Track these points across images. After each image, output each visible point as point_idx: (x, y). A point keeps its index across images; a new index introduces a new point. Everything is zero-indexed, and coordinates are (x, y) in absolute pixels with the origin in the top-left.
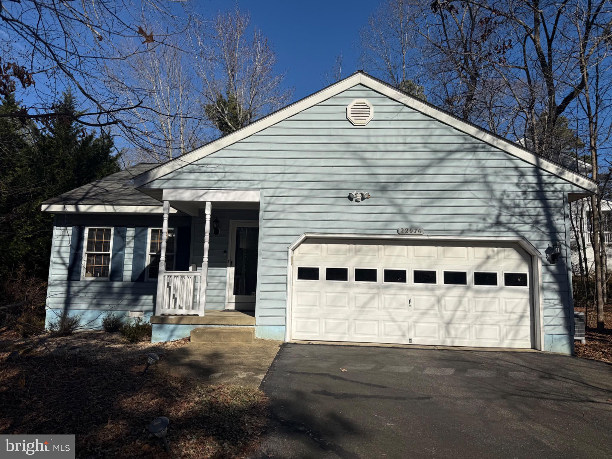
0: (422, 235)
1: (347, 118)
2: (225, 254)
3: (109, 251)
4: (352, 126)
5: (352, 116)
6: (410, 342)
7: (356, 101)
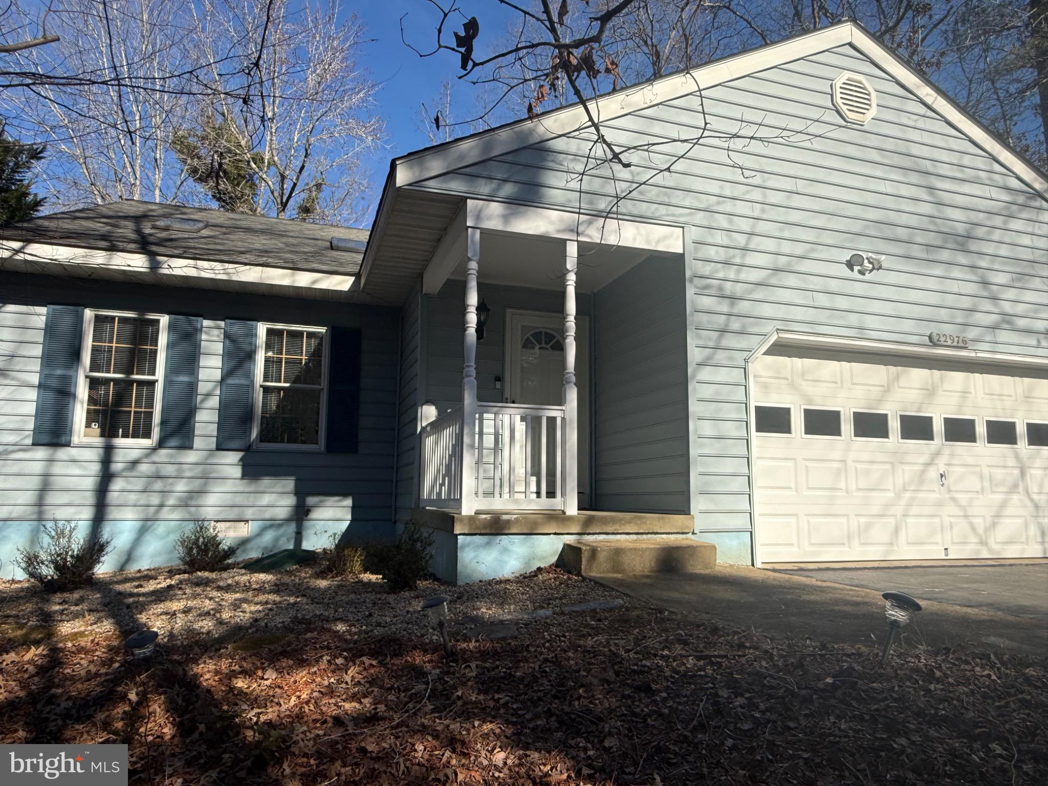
0: (966, 348)
1: (833, 104)
2: (498, 385)
3: (154, 374)
4: (844, 123)
5: (845, 104)
6: (947, 555)
7: (847, 75)
